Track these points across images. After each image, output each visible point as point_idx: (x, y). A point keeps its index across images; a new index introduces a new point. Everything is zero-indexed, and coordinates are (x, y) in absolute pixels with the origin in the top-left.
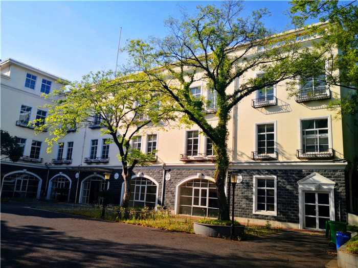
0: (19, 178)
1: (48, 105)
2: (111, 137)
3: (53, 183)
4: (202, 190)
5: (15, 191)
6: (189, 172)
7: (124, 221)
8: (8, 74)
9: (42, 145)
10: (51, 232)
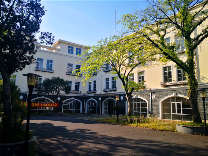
0: (71, 103)
1: (81, 61)
2: (117, 75)
3: (88, 104)
4: (177, 103)
5: (69, 109)
6: (167, 93)
7: (131, 125)
8: (59, 47)
9: (80, 83)
10: (90, 132)
